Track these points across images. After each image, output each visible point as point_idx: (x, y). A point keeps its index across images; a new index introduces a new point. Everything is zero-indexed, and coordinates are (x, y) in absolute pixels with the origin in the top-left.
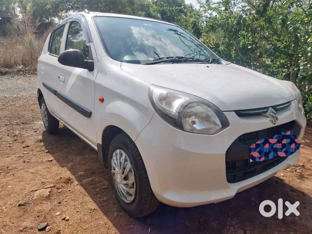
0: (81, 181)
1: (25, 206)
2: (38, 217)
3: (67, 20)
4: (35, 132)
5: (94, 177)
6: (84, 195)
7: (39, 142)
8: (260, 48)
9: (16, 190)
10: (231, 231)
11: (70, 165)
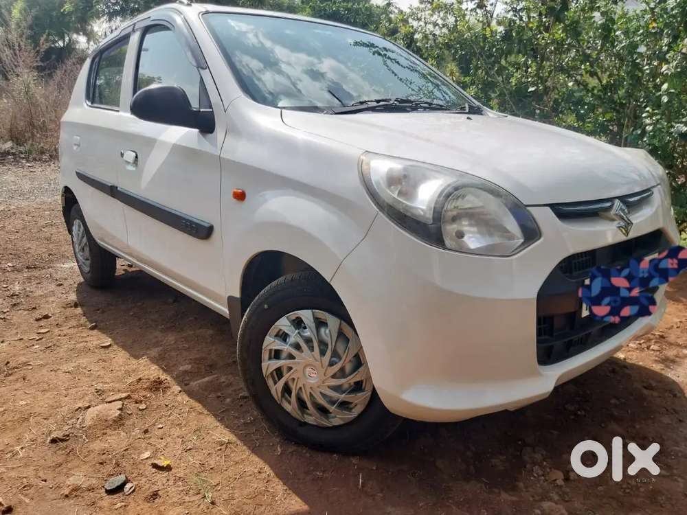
0: (186, 385)
1: (65, 443)
2: (101, 463)
3: (135, 24)
4: (60, 285)
5: (216, 376)
6: (200, 413)
7: (71, 307)
8: (553, 90)
9: (38, 410)
10: (535, 475)
11: (154, 352)
